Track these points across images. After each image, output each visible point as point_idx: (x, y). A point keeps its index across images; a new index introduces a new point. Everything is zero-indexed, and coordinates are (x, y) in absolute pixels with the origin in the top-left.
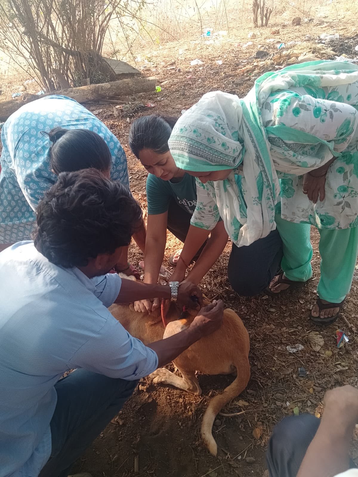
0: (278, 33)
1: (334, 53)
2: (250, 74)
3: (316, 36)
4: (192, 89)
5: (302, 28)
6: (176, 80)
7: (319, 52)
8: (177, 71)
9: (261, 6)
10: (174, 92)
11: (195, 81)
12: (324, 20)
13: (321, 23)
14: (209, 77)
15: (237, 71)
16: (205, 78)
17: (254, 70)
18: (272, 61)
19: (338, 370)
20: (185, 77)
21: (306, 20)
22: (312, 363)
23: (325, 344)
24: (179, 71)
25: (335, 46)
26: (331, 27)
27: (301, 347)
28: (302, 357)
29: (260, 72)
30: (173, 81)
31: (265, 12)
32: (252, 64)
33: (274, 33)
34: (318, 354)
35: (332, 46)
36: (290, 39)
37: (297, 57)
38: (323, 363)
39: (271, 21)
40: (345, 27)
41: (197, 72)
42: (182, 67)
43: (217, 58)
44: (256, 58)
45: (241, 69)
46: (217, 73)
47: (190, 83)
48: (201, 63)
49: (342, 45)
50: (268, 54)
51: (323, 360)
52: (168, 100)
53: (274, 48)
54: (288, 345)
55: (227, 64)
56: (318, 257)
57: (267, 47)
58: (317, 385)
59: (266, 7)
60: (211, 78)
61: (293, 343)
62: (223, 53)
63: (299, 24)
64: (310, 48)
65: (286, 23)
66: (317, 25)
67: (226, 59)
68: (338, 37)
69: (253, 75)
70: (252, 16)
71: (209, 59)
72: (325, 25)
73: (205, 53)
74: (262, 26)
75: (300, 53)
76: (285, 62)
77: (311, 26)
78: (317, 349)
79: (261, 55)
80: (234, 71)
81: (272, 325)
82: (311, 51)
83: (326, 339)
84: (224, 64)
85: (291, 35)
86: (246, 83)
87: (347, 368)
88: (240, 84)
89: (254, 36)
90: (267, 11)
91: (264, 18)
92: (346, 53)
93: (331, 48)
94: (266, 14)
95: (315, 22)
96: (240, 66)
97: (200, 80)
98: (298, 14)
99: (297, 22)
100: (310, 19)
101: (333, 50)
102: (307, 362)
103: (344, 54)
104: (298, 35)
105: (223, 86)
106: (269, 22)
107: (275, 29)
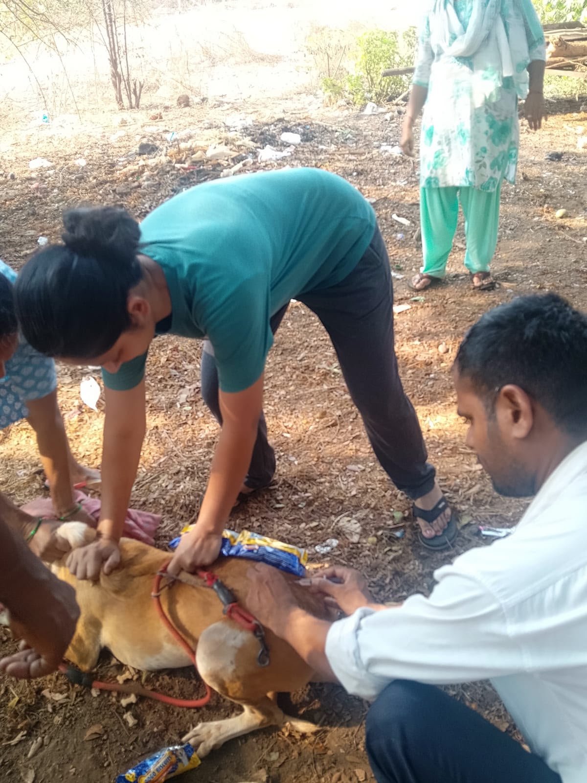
0: (161, 118)
1: (255, 145)
2: (138, 178)
3: (218, 123)
4: (46, 204)
5: (194, 111)
6: (11, 193)
7: (233, 144)
8: (9, 178)
9: (125, 78)
10: (13, 212)
11: (46, 192)
12: (221, 99)
13: (220, 104)
14: (70, 184)
15: (115, 175)
16: (64, 186)
17: (142, 172)
18: (168, 157)
19: (391, 557)
20: (27, 187)
21: (197, 100)
22: (355, 558)
23: (364, 530)
24: (13, 177)
25: (253, 135)
26: (236, 109)
27: (335, 542)
28: (341, 555)
29: (152, 175)
30: (7, 193)
31: (132, 86)
32: (136, 163)
33: (155, 118)
34: (359, 546)
35: (249, 135)
36: (181, 126)
37: (205, 151)
38: (369, 555)
39: (144, 101)
40: (256, 110)
41: (46, 177)
42: (15, 171)
43: (73, 156)
44: (140, 154)
45: (121, 172)
46: (81, 178)
47: (39, 194)
48: (46, 164)
49: (262, 134)
50: (157, 148)
51: (369, 550)
52: (7, 224)
53: (163, 140)
54: (315, 545)
55: (93, 165)
56: (317, 420)
57: (151, 138)
58: (372, 585)
59: (132, 78)
60: (75, 187)
61: (322, 541)
62: (80, 148)
63: (187, 105)
64: (220, 139)
65: (167, 104)
66: (214, 107)
67: (90, 157)
68: (251, 123)
69: (144, 178)
70: (112, 92)
71: (61, 158)
72: (226, 106)
73: (50, 149)
74: (131, 107)
75: (208, 146)
76: (188, 159)
77: (207, 107)
78: (355, 539)
79: (147, 149)
80: (109, 174)
81: (286, 525)
82: (222, 142)
83: (363, 523)
84: (88, 164)
85: (182, 122)
86: (135, 192)
87: (400, 552)
88: (126, 194)
89: (124, 123)
90: (135, 85)
91: (133, 96)
92: (271, 144)
93: (249, 138)
94: (135, 90)
95: (211, 102)
96: (117, 167)
97: (56, 191)
98: (182, 91)
99: (185, 102)
100: (202, 98)
101: (253, 140)
102: (349, 560)
103: (268, 146)
104: (192, 121)
105: (99, 197)
106: (141, 103)
107: (154, 112)
